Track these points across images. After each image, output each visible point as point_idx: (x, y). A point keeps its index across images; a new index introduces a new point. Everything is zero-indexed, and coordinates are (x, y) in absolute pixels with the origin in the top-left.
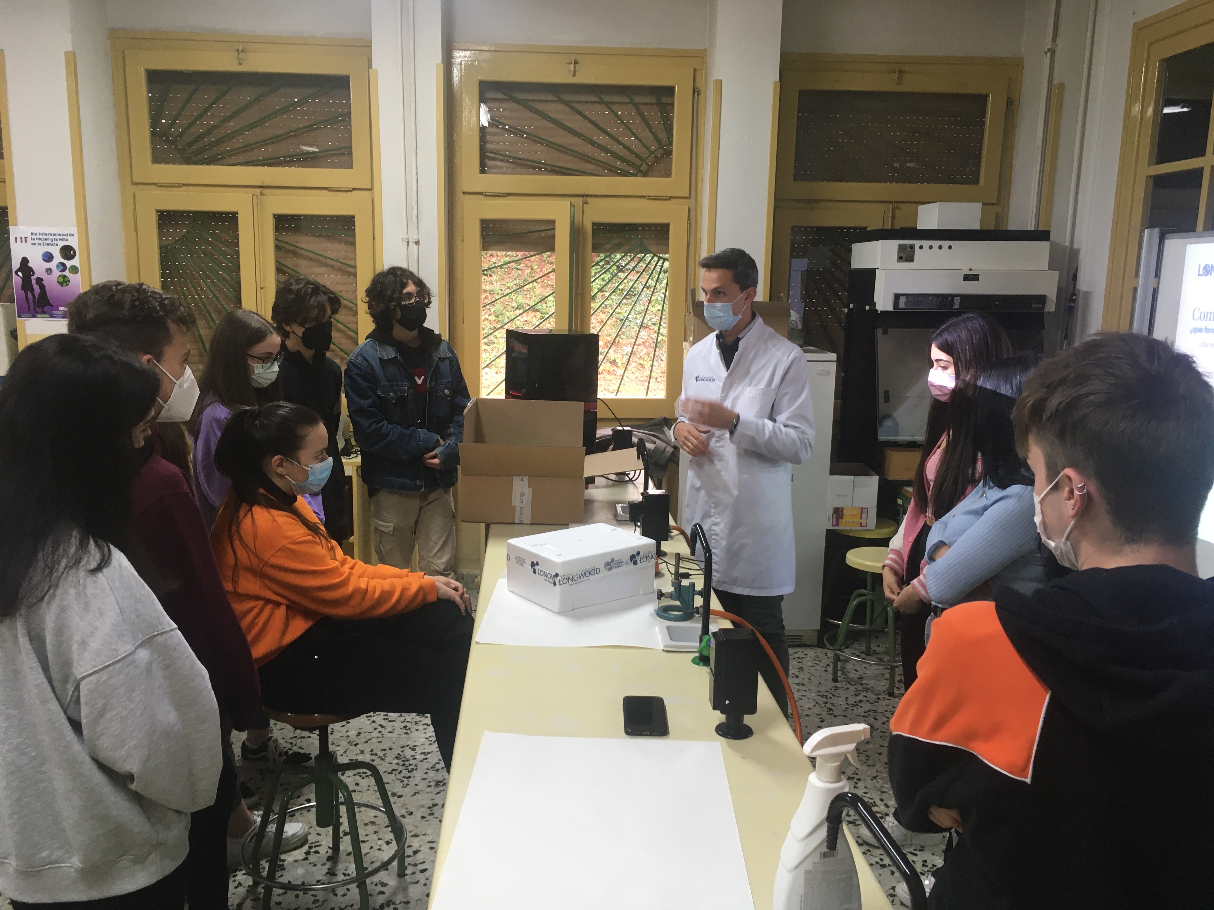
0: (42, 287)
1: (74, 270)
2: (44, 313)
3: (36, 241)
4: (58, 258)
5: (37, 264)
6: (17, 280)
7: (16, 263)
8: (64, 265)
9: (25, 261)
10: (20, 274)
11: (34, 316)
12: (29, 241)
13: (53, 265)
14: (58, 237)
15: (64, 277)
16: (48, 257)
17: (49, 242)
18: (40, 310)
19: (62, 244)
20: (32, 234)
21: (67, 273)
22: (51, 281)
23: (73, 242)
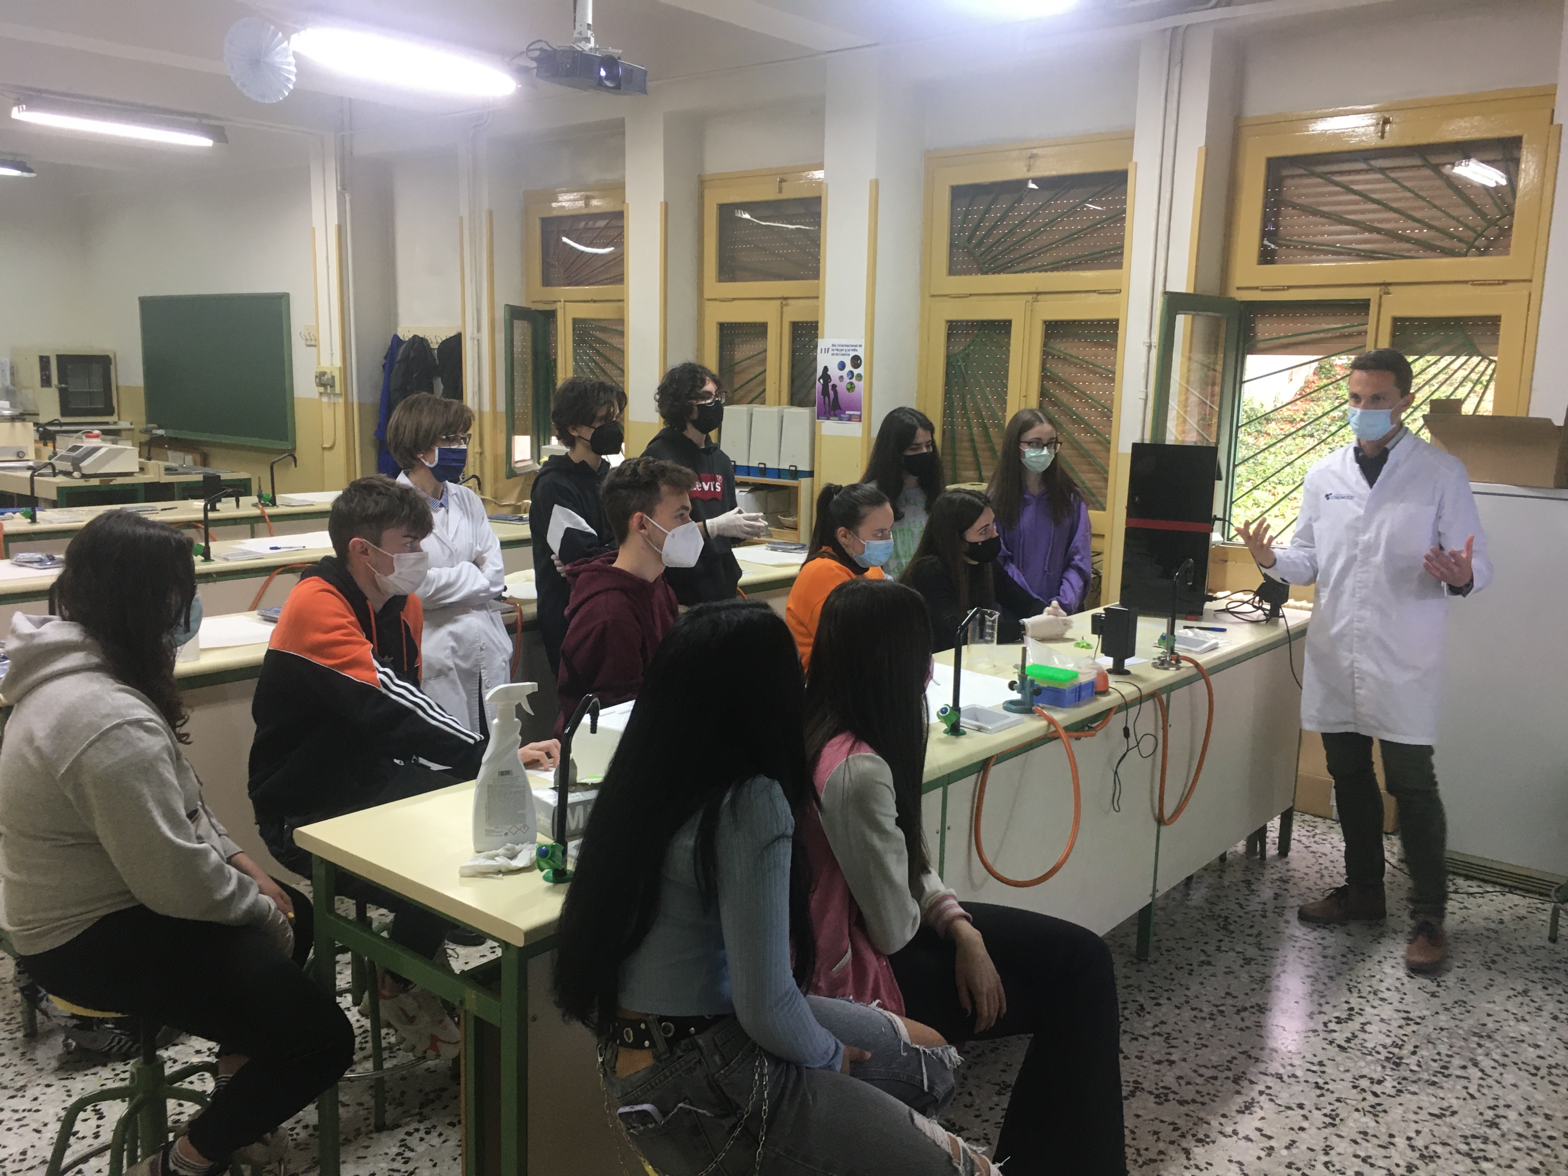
0: (836, 393)
1: (859, 377)
2: (835, 416)
3: (835, 352)
4: (849, 367)
5: (834, 372)
6: (819, 385)
7: (819, 372)
8: (852, 372)
9: (826, 369)
10: (821, 381)
11: (828, 419)
12: (831, 352)
13: (844, 373)
14: (851, 348)
15: (852, 384)
16: (842, 366)
17: (844, 352)
18: (832, 412)
19: (853, 354)
20: (833, 345)
21: (854, 380)
22: (842, 387)
23: (861, 353)
